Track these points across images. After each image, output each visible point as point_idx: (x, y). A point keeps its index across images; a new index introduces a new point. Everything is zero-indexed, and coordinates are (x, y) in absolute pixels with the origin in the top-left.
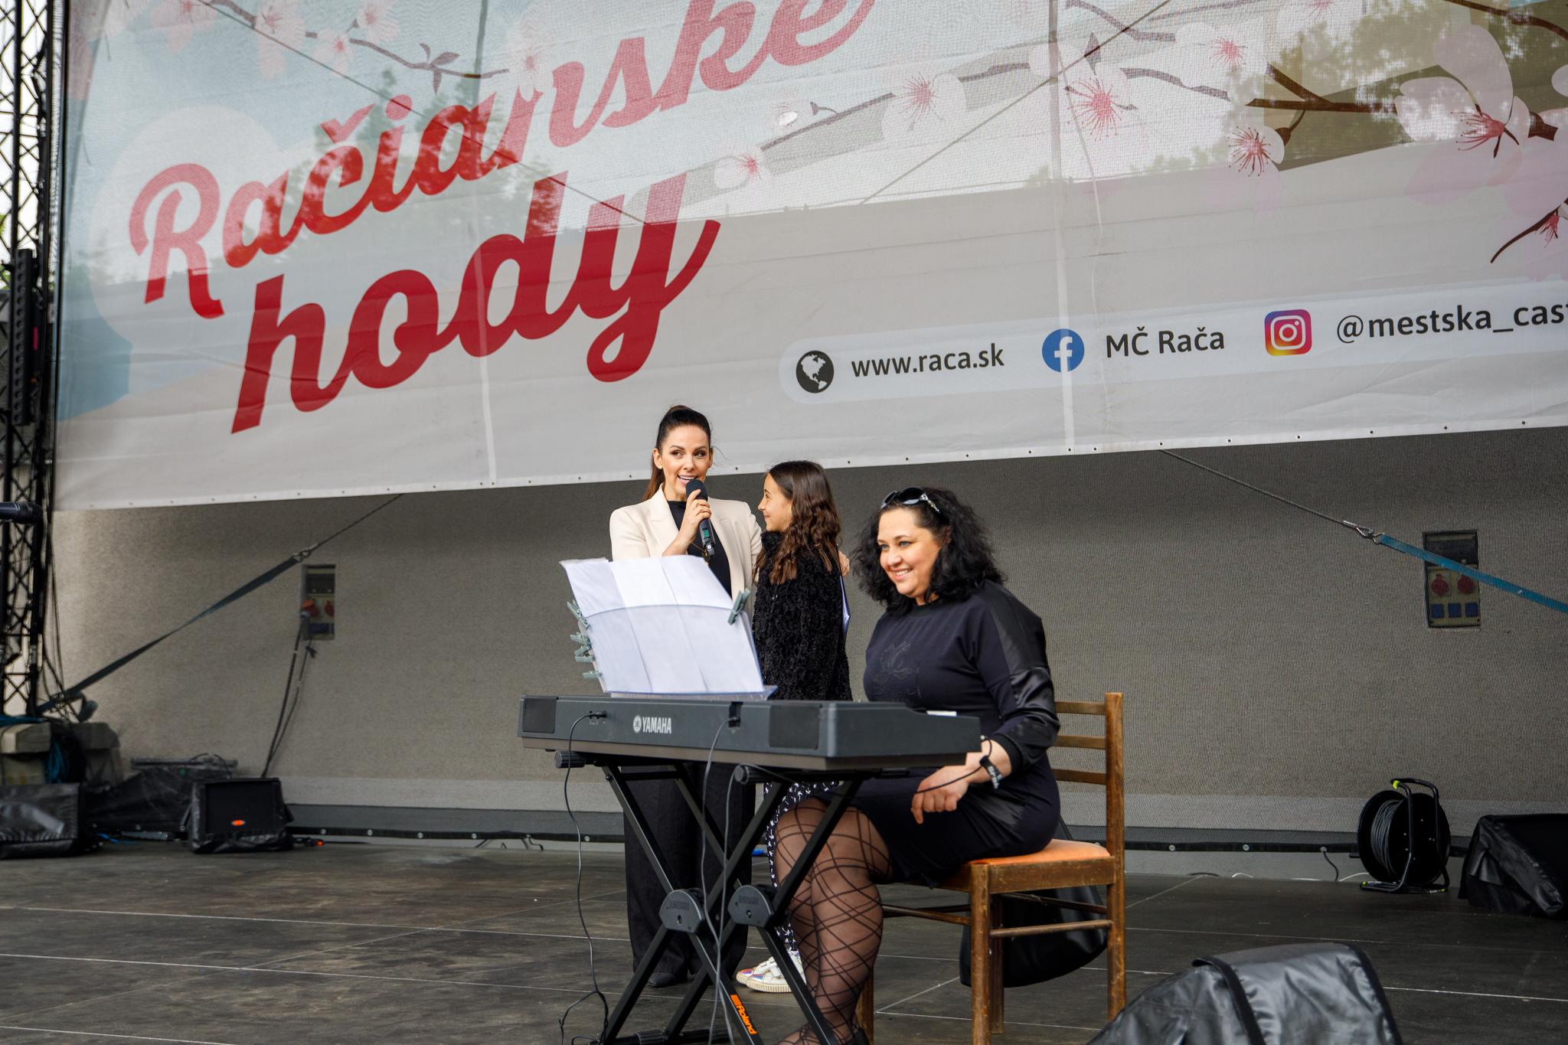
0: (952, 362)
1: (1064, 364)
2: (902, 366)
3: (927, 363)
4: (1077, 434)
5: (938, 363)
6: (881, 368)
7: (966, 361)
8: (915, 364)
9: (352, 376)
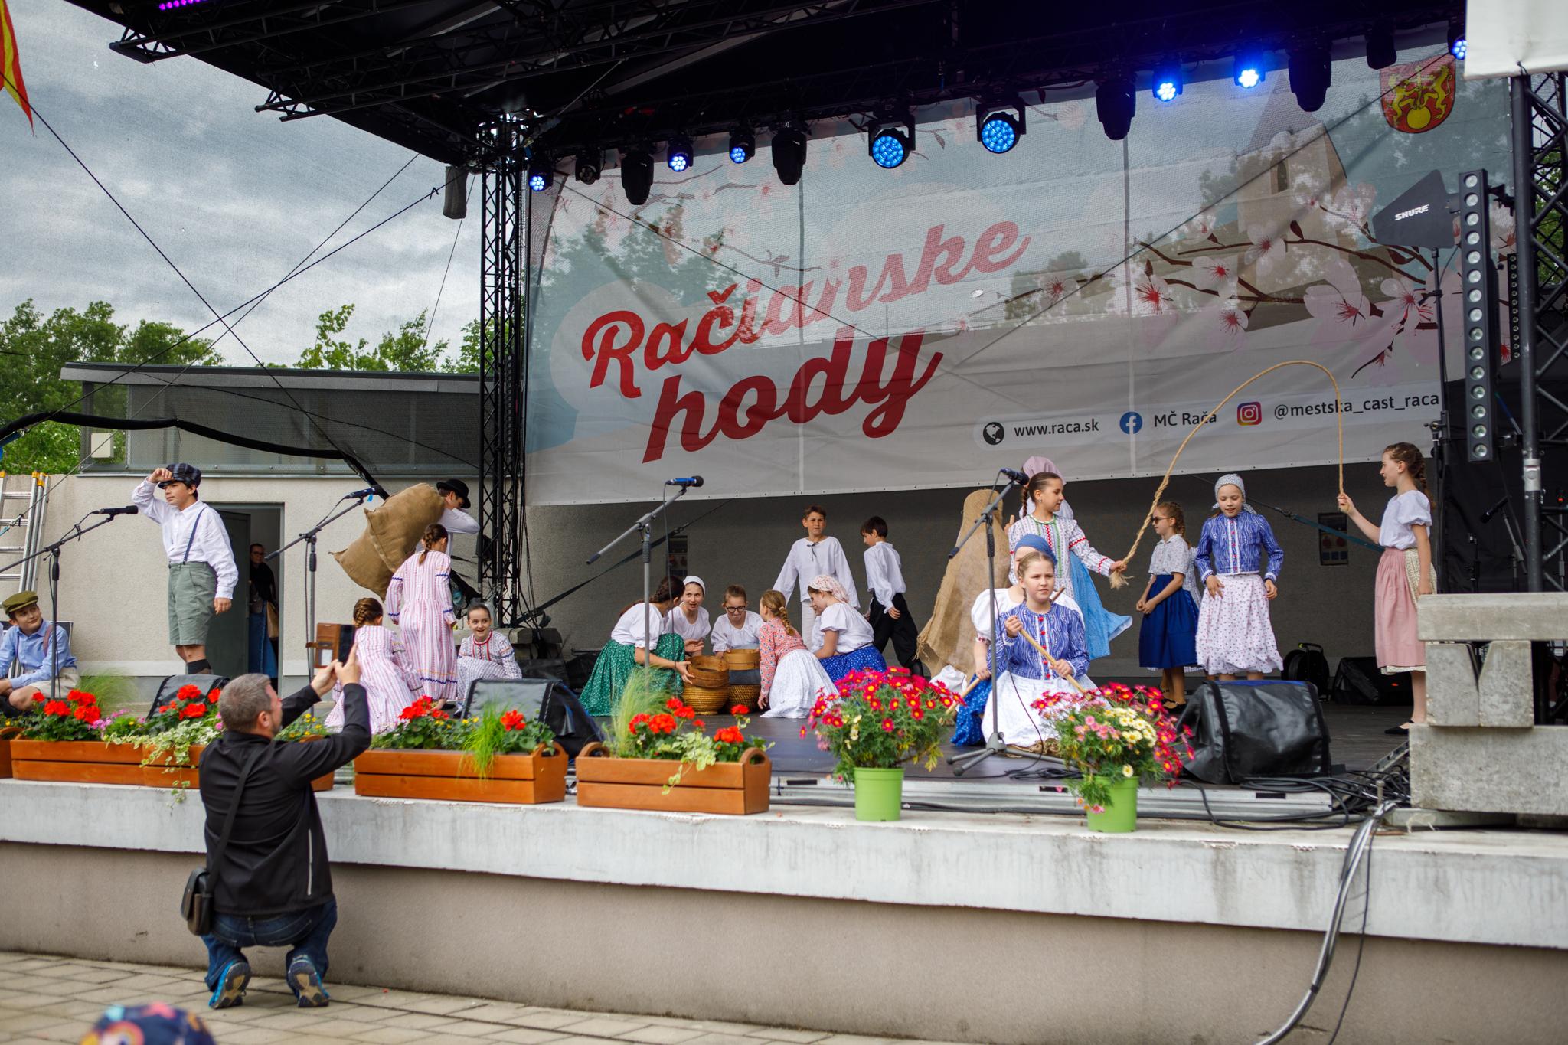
0: (1070, 429)
1: (1131, 430)
3: (1056, 429)
4: (1137, 467)
5: (1062, 429)
6: (1031, 431)
7: (1078, 429)
8: (1050, 429)
9: (720, 433)
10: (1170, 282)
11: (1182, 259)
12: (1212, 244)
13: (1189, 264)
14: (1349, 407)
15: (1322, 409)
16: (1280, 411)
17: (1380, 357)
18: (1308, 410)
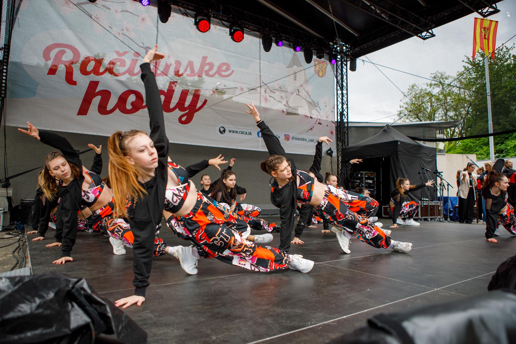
0: (244, 133)
1: (260, 137)
2: (237, 132)
3: (241, 132)
5: (242, 133)
6: (233, 132)
7: (246, 134)
8: (239, 132)
9: (117, 109)
10: (270, 96)
11: (273, 91)
12: (280, 89)
13: (275, 93)
14: (306, 140)
15: (300, 139)
16: (293, 138)
17: (311, 129)
18: (298, 139)
